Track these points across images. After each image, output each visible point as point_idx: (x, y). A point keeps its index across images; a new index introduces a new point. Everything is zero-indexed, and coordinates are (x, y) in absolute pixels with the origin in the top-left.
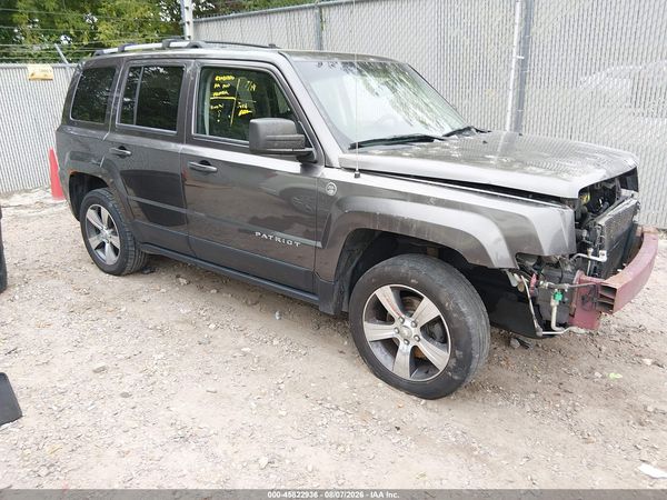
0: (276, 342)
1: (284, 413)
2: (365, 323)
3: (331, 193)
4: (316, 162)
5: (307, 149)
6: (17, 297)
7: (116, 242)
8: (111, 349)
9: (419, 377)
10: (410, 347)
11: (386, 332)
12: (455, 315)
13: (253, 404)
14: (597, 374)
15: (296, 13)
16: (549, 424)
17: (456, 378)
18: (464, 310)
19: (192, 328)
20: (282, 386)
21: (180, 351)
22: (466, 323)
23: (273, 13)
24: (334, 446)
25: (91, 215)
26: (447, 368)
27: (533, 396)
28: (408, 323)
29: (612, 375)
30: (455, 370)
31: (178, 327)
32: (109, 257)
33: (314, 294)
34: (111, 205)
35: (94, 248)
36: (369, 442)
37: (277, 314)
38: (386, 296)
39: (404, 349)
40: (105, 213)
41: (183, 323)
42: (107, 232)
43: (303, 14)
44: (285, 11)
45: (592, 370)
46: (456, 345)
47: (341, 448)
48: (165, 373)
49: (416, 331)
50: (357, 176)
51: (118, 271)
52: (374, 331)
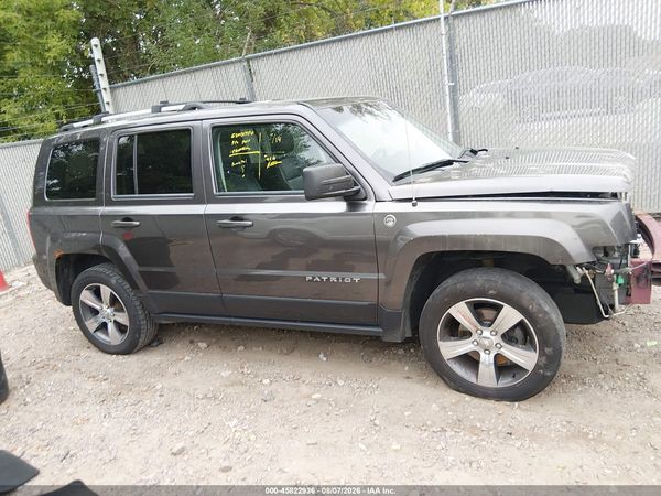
0: (341, 383)
1: (398, 447)
2: (440, 343)
3: (391, 224)
4: (365, 199)
5: (356, 188)
6: (28, 399)
7: (123, 318)
8: (176, 428)
9: (507, 382)
10: (492, 355)
11: (464, 347)
12: (540, 316)
13: (361, 446)
14: (636, 345)
15: (223, 68)
16: (631, 396)
17: (548, 374)
18: (547, 309)
19: (245, 389)
20: (377, 422)
21: (250, 413)
22: (551, 320)
23: (197, 70)
24: (467, 465)
25: (86, 297)
26: (537, 367)
27: (601, 376)
28: (486, 333)
29: (649, 344)
30: (546, 367)
31: (230, 390)
32: (113, 337)
33: (377, 326)
34: (113, 281)
35: (92, 331)
36: (495, 452)
37: (321, 356)
38: (461, 312)
39: (486, 360)
40: (106, 291)
41: (232, 385)
42: (109, 310)
43: (231, 69)
44: (210, 67)
45: (630, 344)
46: (544, 343)
47: (474, 465)
48: (253, 437)
49: (497, 339)
50: (414, 205)
51: (128, 349)
52: (450, 349)
